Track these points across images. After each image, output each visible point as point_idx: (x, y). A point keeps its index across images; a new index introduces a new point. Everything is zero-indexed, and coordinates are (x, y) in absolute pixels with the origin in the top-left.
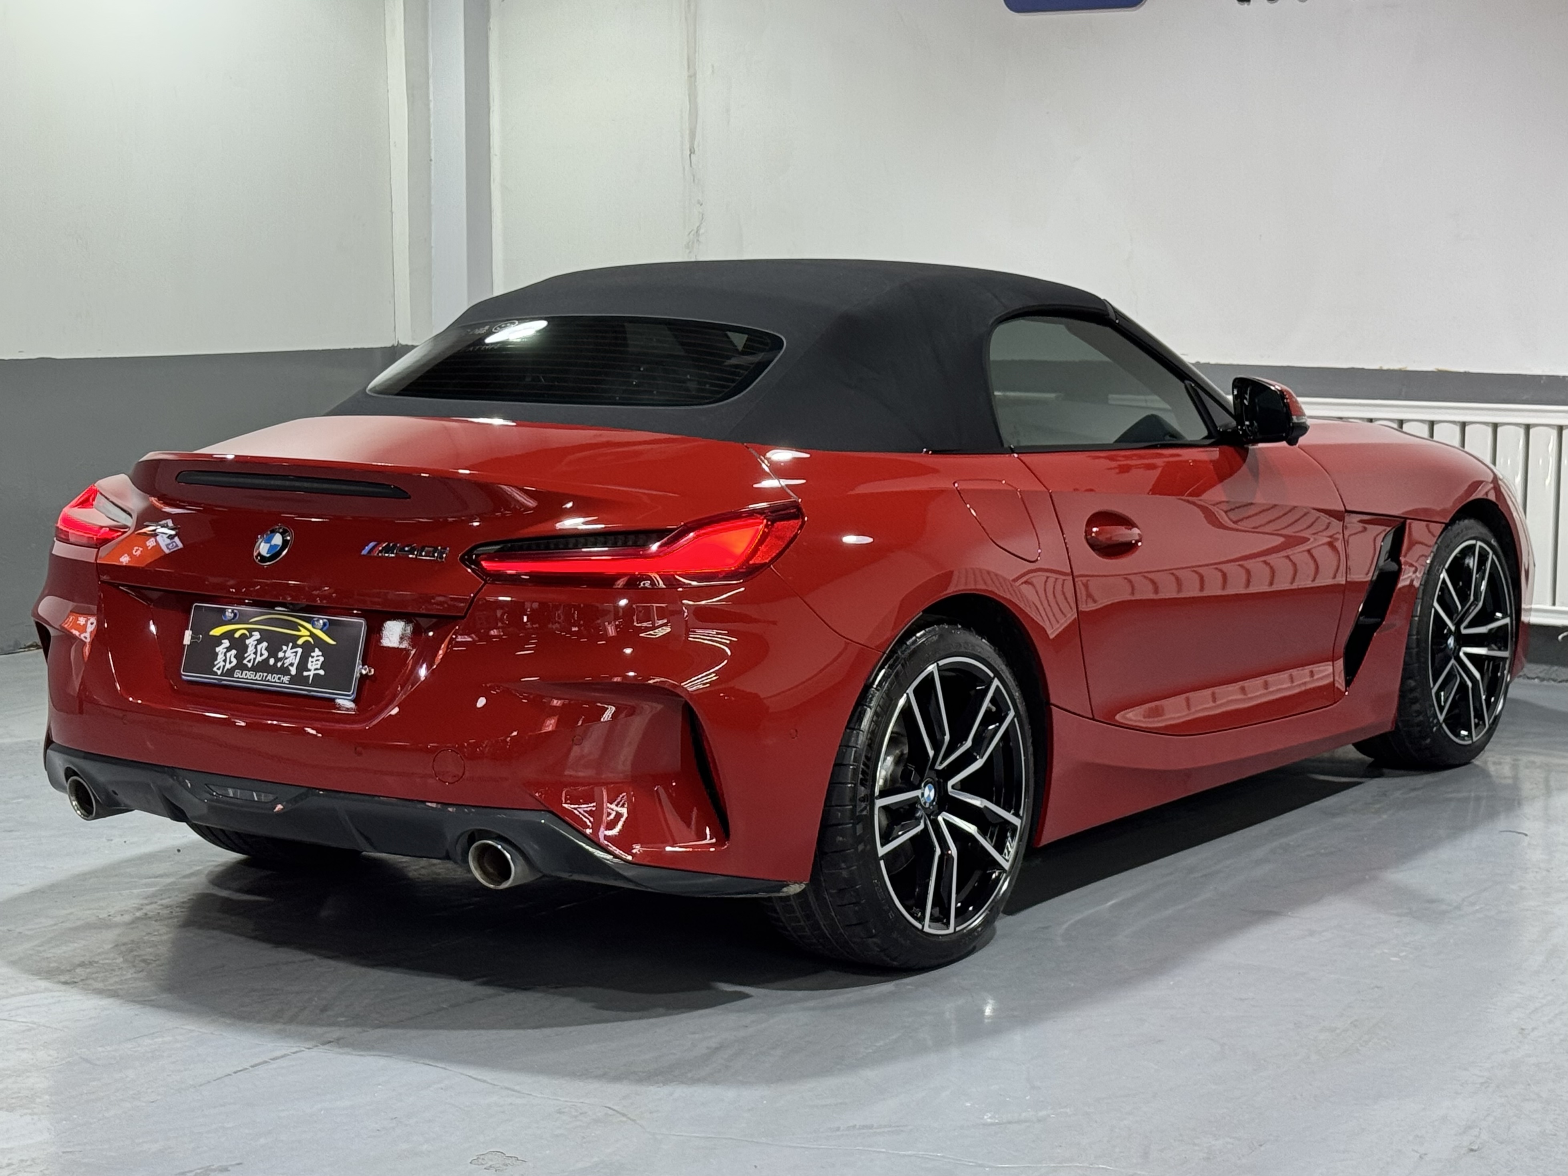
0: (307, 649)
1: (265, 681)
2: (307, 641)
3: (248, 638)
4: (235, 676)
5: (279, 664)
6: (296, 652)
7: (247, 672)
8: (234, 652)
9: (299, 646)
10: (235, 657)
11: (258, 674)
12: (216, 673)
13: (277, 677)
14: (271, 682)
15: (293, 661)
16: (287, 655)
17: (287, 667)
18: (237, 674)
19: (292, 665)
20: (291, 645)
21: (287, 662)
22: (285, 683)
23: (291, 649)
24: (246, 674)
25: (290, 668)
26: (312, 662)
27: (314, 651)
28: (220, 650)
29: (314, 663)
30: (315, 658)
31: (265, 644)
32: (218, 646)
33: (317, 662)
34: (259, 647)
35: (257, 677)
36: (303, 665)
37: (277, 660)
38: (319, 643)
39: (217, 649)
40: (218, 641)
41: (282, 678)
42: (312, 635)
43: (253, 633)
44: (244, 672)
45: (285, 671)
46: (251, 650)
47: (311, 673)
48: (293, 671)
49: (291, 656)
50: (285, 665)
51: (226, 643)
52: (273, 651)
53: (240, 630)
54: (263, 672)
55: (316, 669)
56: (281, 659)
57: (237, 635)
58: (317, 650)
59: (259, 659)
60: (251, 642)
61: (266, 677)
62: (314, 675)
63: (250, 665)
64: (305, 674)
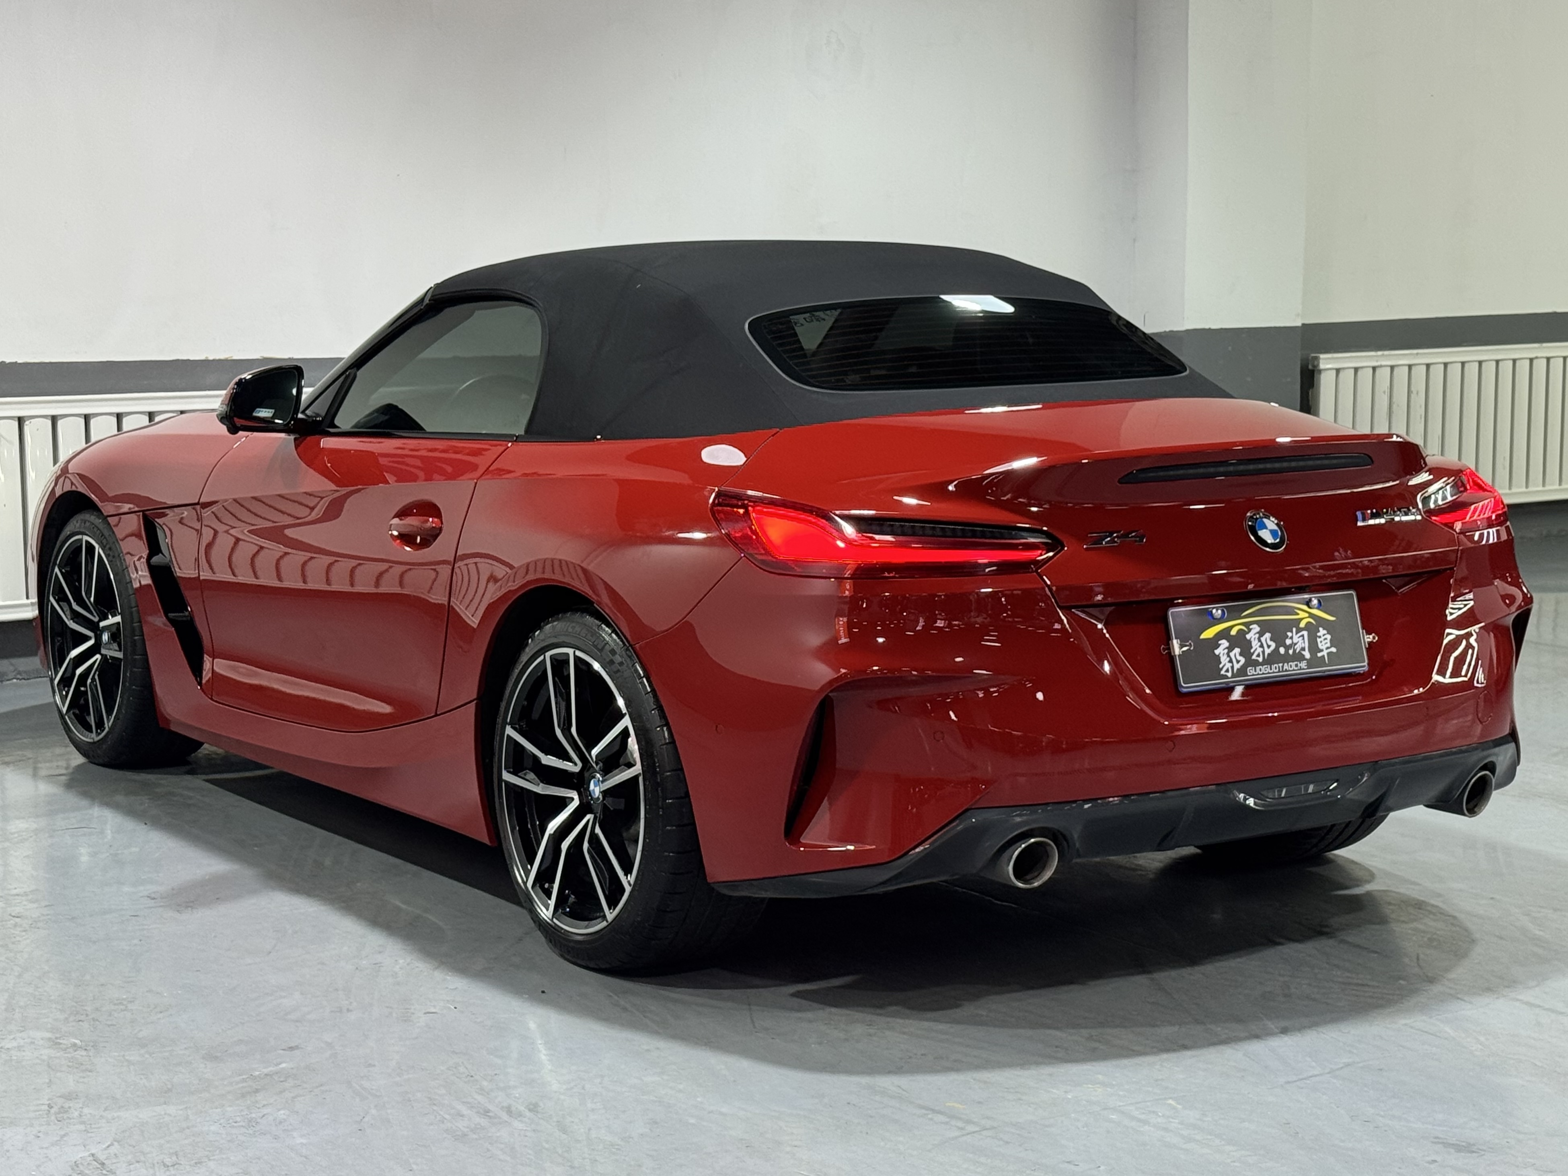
0: (1312, 630)
1: (1283, 671)
2: (1309, 623)
3: (1248, 633)
4: (1249, 674)
5: (1291, 652)
6: (1303, 636)
7: (1261, 667)
8: (1237, 650)
9: (1303, 629)
10: (1241, 654)
11: (1273, 667)
12: (1226, 675)
13: (1293, 664)
14: (1289, 671)
15: (1303, 645)
16: (1295, 641)
17: (1299, 652)
18: (1250, 671)
19: (1303, 649)
20: (1294, 630)
21: (1298, 648)
22: (1304, 669)
23: (1296, 634)
24: (1260, 670)
25: (1303, 652)
26: (1321, 642)
27: (1319, 631)
28: (1221, 651)
29: (1324, 642)
30: (1323, 638)
31: (1268, 635)
32: (1216, 649)
33: (1326, 641)
34: (1263, 639)
35: (1274, 669)
36: (1314, 647)
37: (1287, 648)
38: (1321, 622)
39: (1217, 652)
40: (1214, 643)
41: (1299, 665)
42: (1311, 616)
43: (1251, 627)
44: (1258, 668)
45: (1299, 657)
46: (1255, 644)
47: (1325, 653)
48: (1307, 655)
49: (1299, 641)
50: (1297, 651)
51: (1224, 643)
52: (1280, 639)
53: (1235, 626)
54: (1278, 663)
55: (1327, 648)
56: (1290, 646)
57: (1233, 632)
58: (1321, 629)
59: (1268, 651)
60: (1252, 636)
61: (1283, 667)
62: (1329, 654)
63: (1260, 659)
64: (1319, 655)
